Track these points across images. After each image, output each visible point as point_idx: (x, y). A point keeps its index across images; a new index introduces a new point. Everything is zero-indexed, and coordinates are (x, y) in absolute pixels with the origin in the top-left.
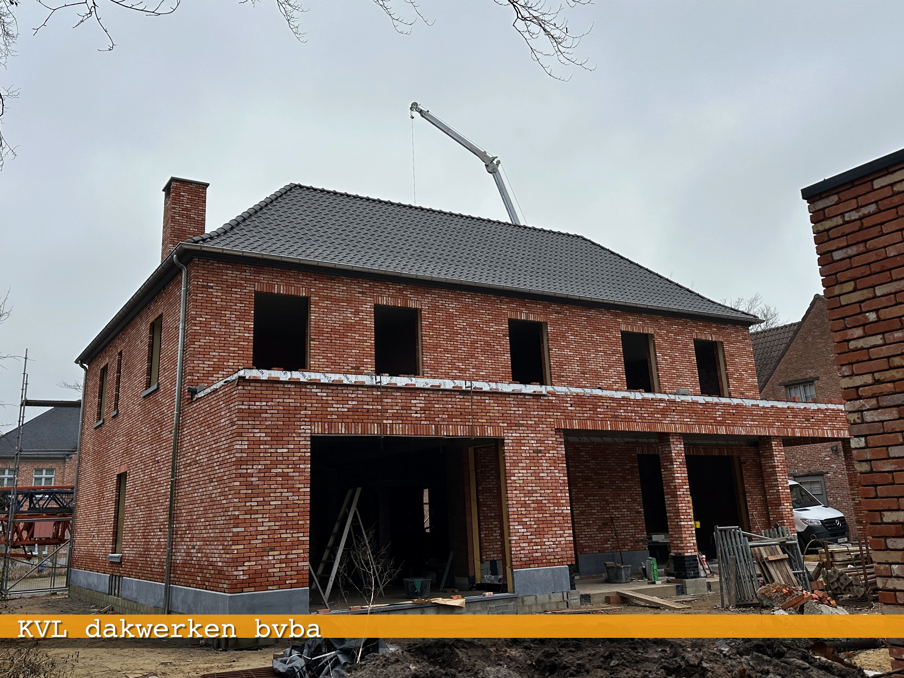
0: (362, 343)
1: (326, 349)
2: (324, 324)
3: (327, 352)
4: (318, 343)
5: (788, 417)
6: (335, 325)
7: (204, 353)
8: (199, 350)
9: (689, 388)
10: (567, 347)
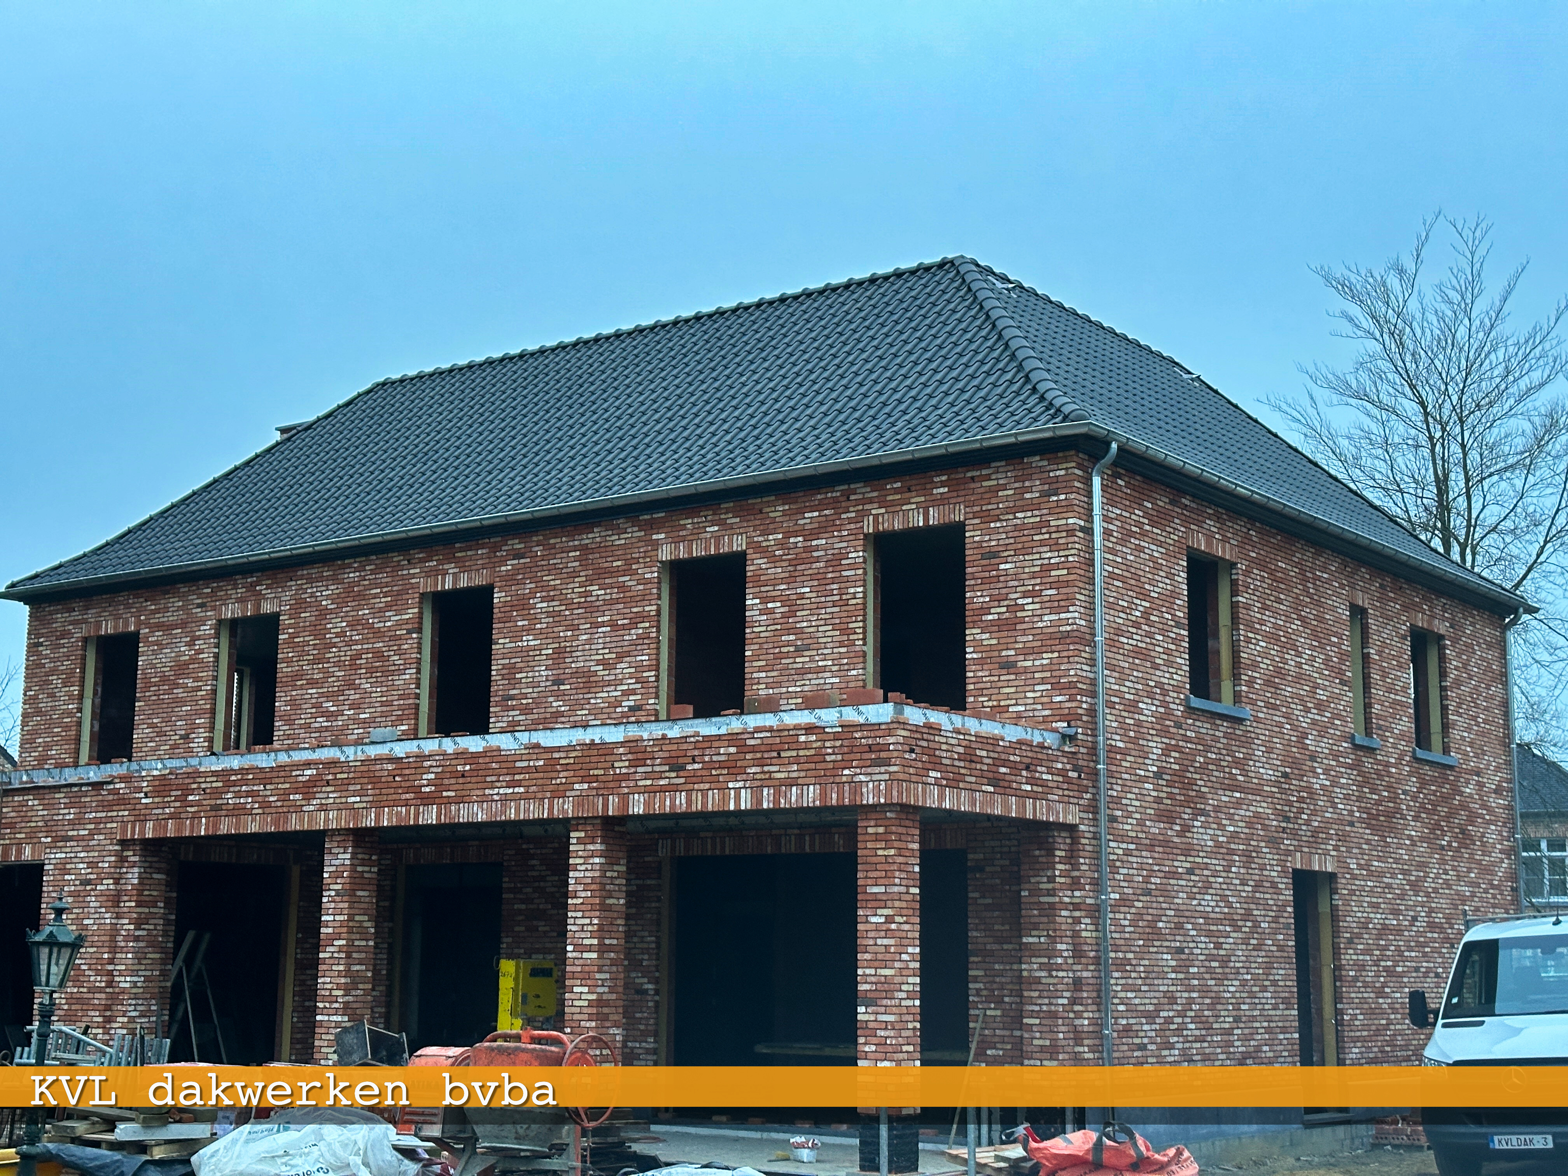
0: (195, 693)
1: (152, 711)
2: (153, 671)
3: (153, 717)
6: (165, 669)
9: (828, 674)
10: (528, 630)
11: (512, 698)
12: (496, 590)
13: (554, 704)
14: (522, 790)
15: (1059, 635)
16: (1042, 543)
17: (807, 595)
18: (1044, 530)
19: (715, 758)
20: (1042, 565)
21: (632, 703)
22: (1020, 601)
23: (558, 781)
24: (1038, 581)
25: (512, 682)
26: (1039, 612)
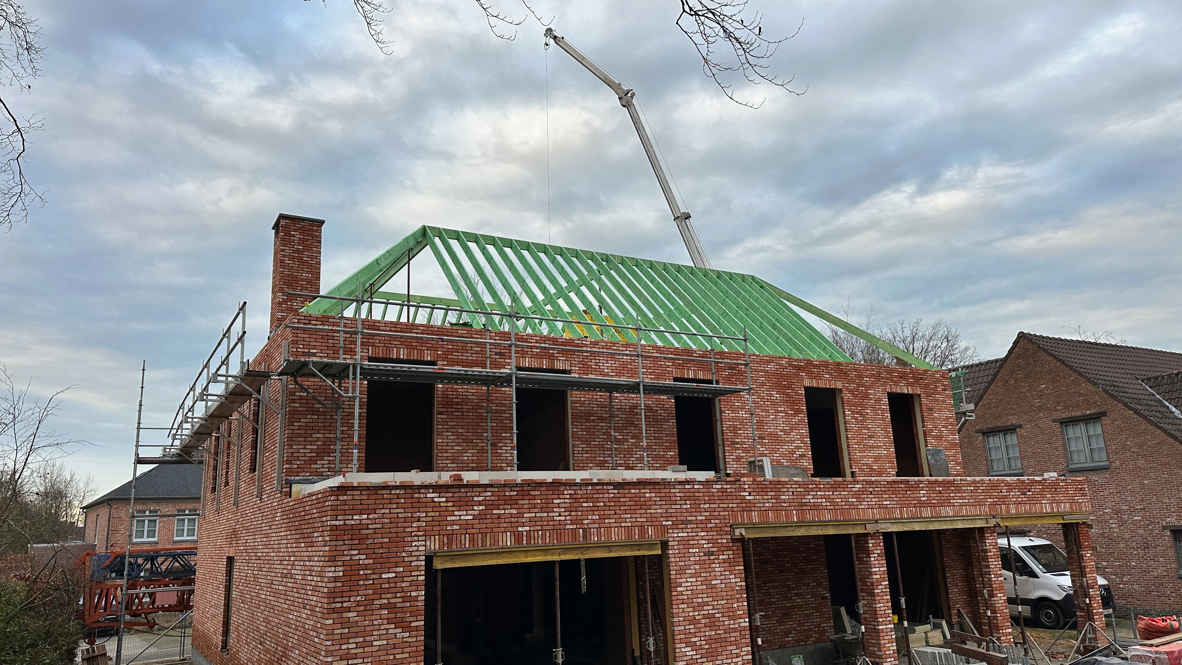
0: (500, 415)
1: (456, 424)
2: (454, 393)
3: (458, 427)
4: (446, 417)
5: (1001, 492)
6: (467, 394)
7: (305, 435)
8: (299, 431)
14: (967, 501)
23: (981, 497)
25: (736, 435)
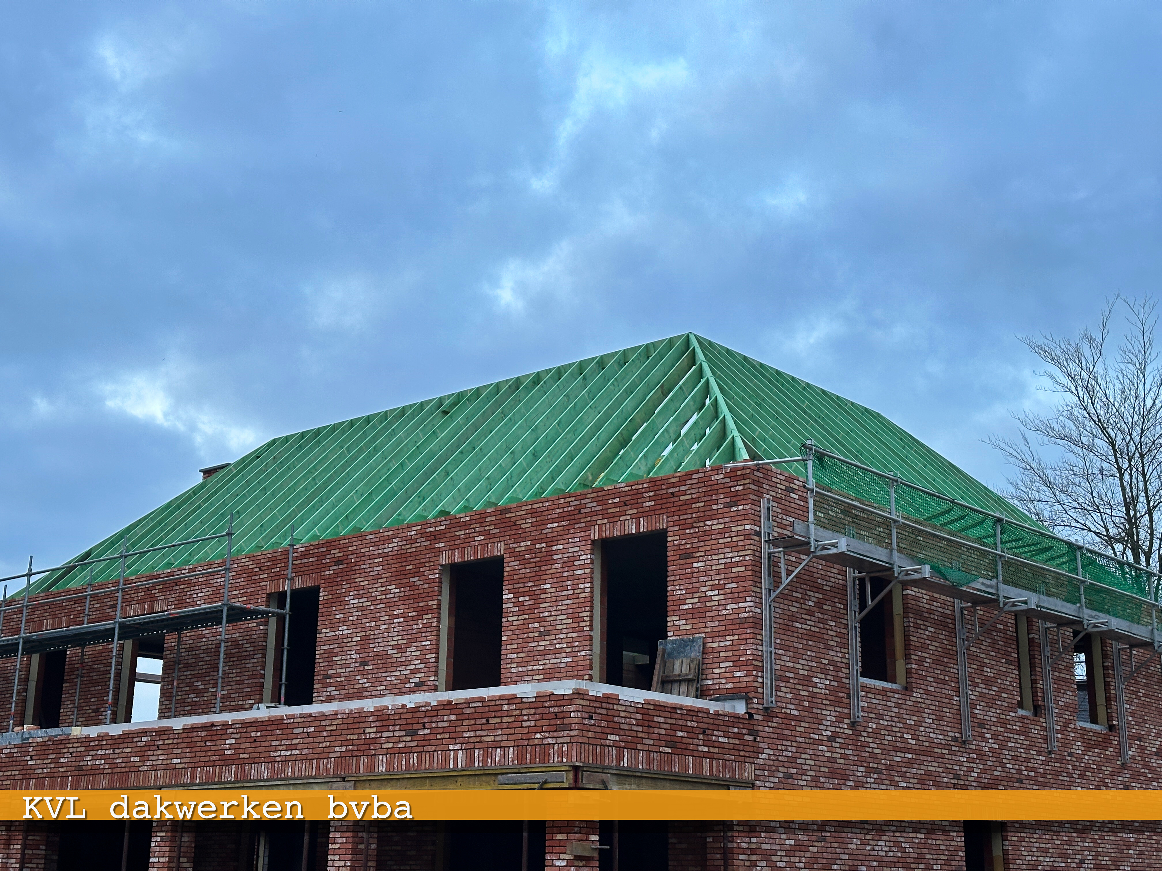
9: (564, 655)
10: (343, 622)
11: (330, 677)
12: (321, 590)
13: (361, 682)
14: (297, 752)
15: (738, 621)
16: (726, 545)
17: (548, 591)
18: (727, 535)
19: (440, 725)
20: (725, 563)
21: (417, 680)
22: (709, 593)
23: (324, 745)
24: (723, 576)
25: (331, 663)
26: (723, 602)
